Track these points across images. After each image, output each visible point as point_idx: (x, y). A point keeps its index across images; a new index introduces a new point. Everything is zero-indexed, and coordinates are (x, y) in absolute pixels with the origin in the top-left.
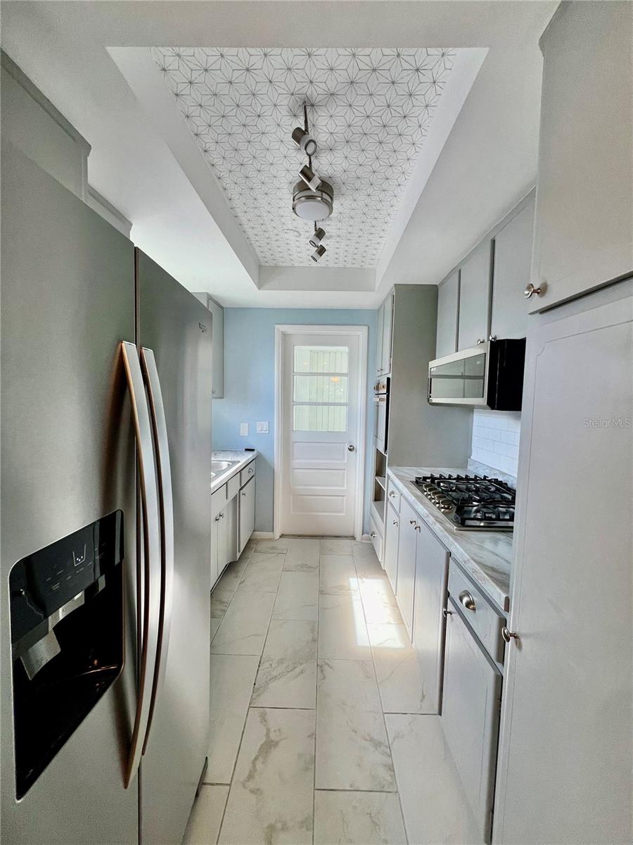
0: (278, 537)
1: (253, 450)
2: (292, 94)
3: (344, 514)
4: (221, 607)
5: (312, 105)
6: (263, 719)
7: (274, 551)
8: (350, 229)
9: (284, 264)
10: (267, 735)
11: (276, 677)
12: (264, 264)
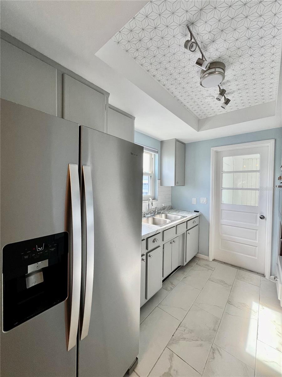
0: (212, 260)
1: (198, 212)
2: (180, 25)
3: (256, 258)
4: (171, 286)
5: (193, 24)
6: (171, 359)
7: (207, 267)
8: (245, 82)
9: (211, 116)
10: (170, 369)
11: (185, 339)
12: (200, 118)
